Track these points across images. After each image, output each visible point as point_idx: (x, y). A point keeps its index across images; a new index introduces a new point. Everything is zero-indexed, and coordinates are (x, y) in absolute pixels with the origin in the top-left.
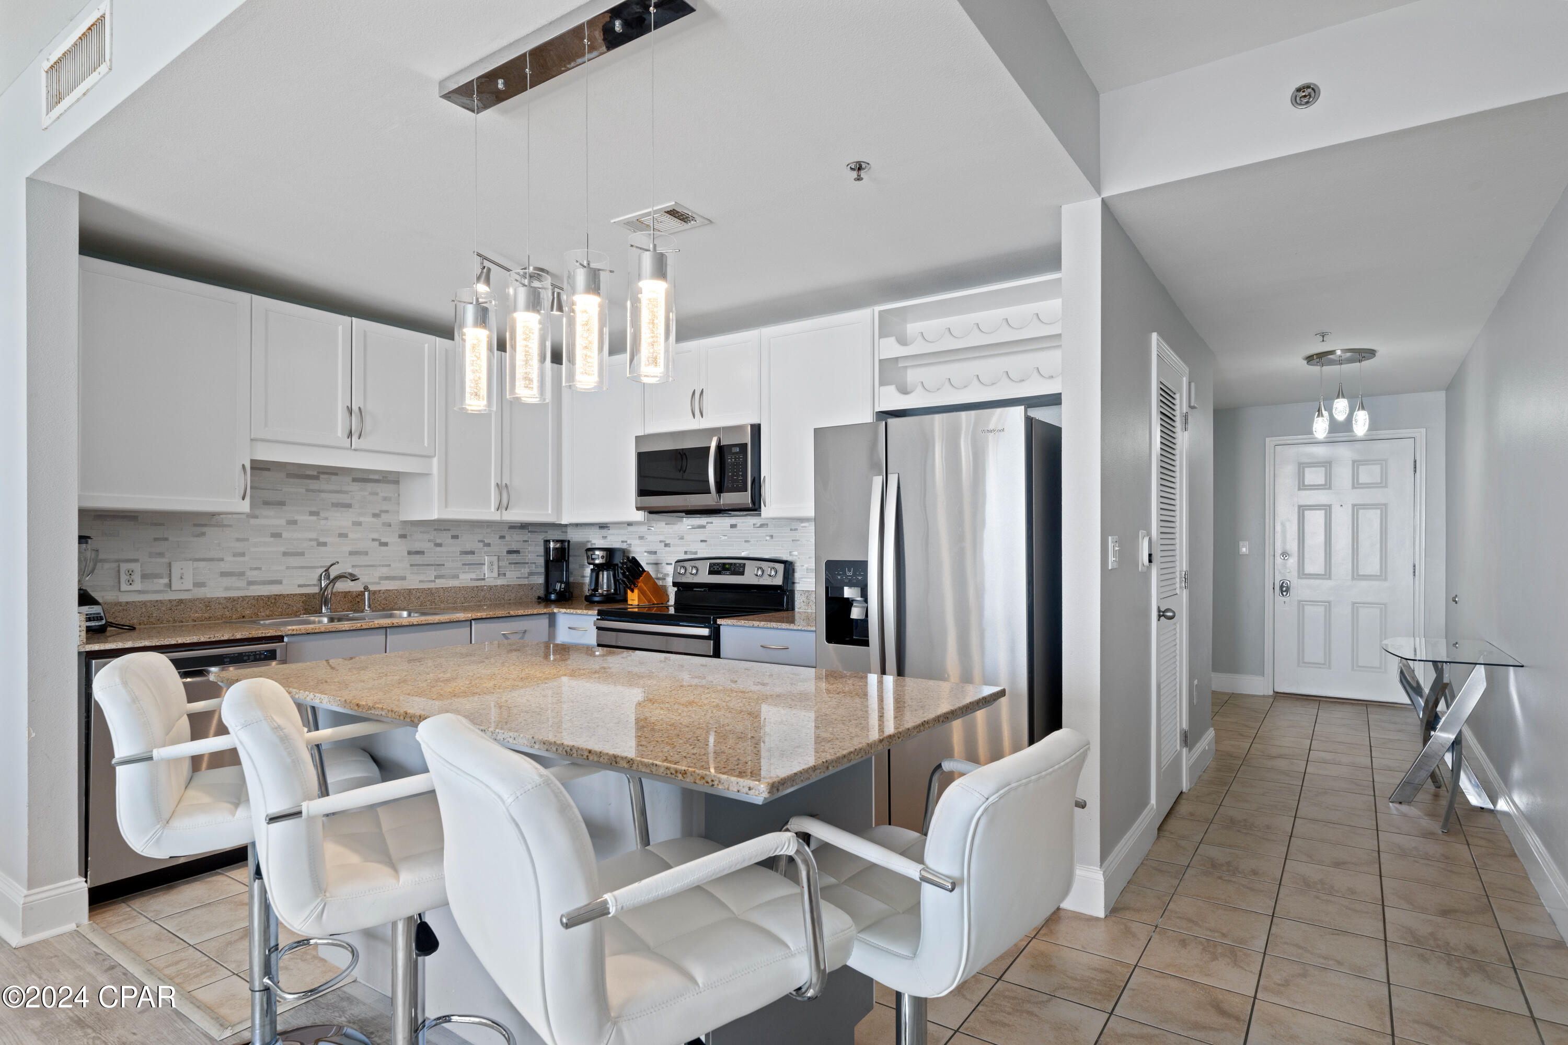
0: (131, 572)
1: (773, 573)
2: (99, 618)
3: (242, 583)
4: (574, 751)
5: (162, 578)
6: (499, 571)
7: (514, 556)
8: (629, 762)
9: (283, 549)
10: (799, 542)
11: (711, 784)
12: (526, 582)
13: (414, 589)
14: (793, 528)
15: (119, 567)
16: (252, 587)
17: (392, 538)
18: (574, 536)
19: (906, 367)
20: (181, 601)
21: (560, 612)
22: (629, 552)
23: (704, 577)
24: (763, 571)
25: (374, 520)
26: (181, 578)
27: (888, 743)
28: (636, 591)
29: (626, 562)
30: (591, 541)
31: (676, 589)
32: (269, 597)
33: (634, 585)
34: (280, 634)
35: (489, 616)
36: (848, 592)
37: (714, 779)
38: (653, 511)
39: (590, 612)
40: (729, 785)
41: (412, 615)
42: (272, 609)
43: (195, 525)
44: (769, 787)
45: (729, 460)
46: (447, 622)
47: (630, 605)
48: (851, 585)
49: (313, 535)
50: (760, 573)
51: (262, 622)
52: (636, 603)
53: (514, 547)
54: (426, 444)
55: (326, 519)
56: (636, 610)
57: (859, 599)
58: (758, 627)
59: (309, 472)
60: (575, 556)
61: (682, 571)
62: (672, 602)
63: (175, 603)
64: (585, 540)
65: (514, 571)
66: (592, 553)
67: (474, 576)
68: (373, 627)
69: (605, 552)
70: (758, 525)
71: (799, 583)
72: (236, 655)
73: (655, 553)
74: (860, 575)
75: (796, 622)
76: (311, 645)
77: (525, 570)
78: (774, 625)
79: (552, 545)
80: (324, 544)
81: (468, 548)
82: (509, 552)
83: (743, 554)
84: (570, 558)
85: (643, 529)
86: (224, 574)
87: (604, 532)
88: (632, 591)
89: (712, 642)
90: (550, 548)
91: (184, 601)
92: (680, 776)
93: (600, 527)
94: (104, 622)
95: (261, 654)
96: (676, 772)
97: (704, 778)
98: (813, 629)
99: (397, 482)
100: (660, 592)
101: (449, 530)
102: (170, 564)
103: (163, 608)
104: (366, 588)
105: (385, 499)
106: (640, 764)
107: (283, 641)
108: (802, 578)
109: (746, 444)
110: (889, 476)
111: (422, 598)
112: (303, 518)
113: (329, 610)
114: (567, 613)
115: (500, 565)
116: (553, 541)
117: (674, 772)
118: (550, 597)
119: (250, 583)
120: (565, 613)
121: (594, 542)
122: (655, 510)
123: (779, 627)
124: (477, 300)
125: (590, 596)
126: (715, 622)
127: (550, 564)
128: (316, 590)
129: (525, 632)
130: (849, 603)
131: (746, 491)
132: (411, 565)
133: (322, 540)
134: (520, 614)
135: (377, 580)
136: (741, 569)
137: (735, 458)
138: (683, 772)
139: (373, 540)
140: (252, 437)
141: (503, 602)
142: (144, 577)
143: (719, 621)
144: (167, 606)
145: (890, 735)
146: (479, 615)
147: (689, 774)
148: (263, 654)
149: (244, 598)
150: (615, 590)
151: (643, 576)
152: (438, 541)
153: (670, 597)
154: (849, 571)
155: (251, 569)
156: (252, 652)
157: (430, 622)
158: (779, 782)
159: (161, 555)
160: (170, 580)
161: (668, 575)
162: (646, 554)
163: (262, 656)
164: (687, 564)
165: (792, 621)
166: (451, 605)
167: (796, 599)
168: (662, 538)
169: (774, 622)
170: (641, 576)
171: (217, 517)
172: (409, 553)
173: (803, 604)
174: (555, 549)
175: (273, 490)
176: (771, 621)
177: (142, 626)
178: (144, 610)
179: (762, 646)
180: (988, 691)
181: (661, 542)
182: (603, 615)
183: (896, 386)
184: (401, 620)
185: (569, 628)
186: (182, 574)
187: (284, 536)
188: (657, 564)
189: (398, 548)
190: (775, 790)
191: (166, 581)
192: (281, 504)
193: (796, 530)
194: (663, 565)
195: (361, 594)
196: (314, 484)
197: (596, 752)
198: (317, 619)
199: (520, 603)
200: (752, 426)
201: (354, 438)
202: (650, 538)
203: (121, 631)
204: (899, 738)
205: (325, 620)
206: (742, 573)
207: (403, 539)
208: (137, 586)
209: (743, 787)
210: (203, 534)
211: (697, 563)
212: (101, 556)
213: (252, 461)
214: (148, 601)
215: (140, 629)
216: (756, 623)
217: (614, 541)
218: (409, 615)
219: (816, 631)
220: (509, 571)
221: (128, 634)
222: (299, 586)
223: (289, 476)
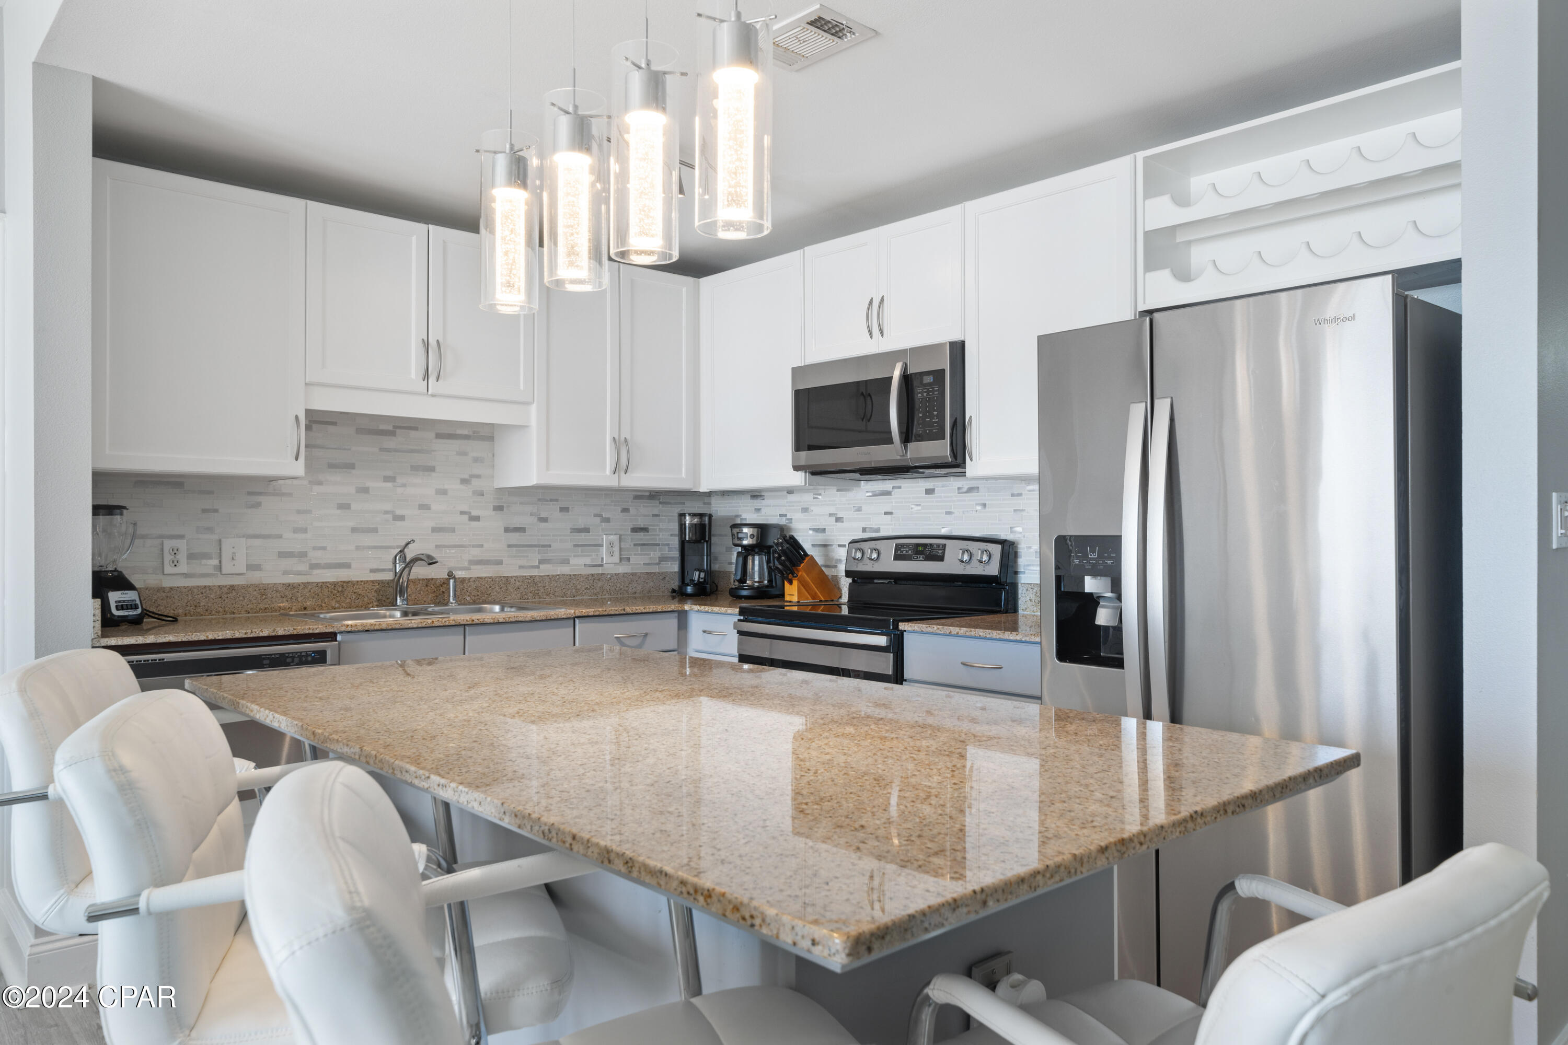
0: (175, 551)
1: (985, 558)
2: (134, 607)
3: (303, 567)
4: (554, 833)
5: (211, 558)
6: (620, 555)
7: (641, 535)
8: (627, 863)
9: (351, 524)
10: (1024, 514)
11: (749, 922)
12: (656, 569)
13: (512, 577)
14: (1016, 492)
15: (162, 544)
16: (316, 572)
17: (486, 512)
18: (720, 509)
19: (1189, 243)
20: (232, 588)
21: (692, 610)
22: (789, 529)
23: (889, 564)
24: (971, 556)
25: (462, 487)
26: (233, 559)
27: (1116, 854)
28: (795, 583)
29: (782, 543)
30: (741, 515)
31: (850, 580)
32: (335, 584)
33: (793, 574)
34: (332, 630)
35: (597, 613)
36: (1091, 585)
37: (754, 913)
38: (816, 472)
39: (730, 610)
40: (779, 929)
41: (506, 609)
42: (338, 599)
43: (249, 493)
44: (849, 944)
45: (920, 394)
46: (542, 620)
47: (787, 602)
48: (1095, 574)
49: (388, 507)
50: (966, 557)
51: (322, 616)
52: (795, 599)
53: (641, 523)
54: (522, 387)
55: (404, 485)
56: (795, 608)
57: (1109, 595)
58: (957, 635)
59: (383, 427)
60: (720, 535)
61: (859, 555)
62: (845, 598)
63: (225, 590)
64: (734, 514)
65: (641, 555)
66: (738, 530)
67: (588, 561)
68: (447, 624)
69: (756, 529)
70: (965, 490)
71: (1024, 573)
72: (277, 656)
73: (823, 530)
74: (1109, 558)
75: (1020, 630)
76: (370, 644)
77: (655, 554)
78: (981, 632)
79: (688, 520)
80: (401, 518)
81: (581, 523)
82: (635, 530)
83: (944, 531)
84: (713, 538)
85: (807, 498)
86: (283, 555)
87: (757, 503)
88: (791, 582)
89: (891, 655)
90: (685, 524)
91: (236, 588)
92: (701, 899)
93: (751, 496)
94: (139, 611)
95: (307, 656)
96: (696, 891)
97: (738, 910)
98: (1038, 639)
99: (491, 439)
100: (828, 584)
101: (557, 500)
102: (220, 540)
103: (212, 596)
104: (450, 575)
105: (476, 460)
106: (642, 869)
107: (336, 640)
108: (1028, 565)
109: (943, 371)
110: (1156, 402)
111: (522, 589)
112: (375, 485)
113: (405, 602)
114: (701, 612)
115: (622, 547)
116: (689, 515)
117: (692, 891)
118: (686, 590)
119: (314, 566)
120: (698, 611)
121: (744, 516)
122: (819, 469)
123: (988, 636)
124: (512, 146)
125: (736, 589)
126: (896, 627)
127: (686, 545)
128: (389, 576)
129: (646, 635)
130: (1092, 601)
131: (944, 438)
132: (509, 546)
133: (399, 512)
134: (639, 611)
135: (466, 564)
136: (940, 552)
137: (928, 392)
138: (706, 892)
139: (462, 513)
140: (307, 381)
141: (626, 595)
142: (191, 557)
143: (902, 626)
144: (216, 592)
145: (1123, 840)
146: (585, 611)
147: (715, 898)
148: (310, 655)
149: (306, 585)
150: (770, 581)
151: (805, 561)
152: (543, 515)
153: (843, 592)
154: (1093, 551)
155: (315, 548)
156: (296, 653)
157: (521, 619)
158: (872, 934)
159: (210, 530)
160: (220, 562)
161: (840, 561)
162: (811, 532)
163: (309, 659)
164: (866, 546)
165: (1014, 628)
166: (559, 599)
167: (1020, 596)
168: (833, 511)
169: (981, 628)
170: (802, 563)
171: (274, 483)
172: (507, 530)
173: (1029, 603)
174: (691, 525)
175: (340, 449)
176: (976, 627)
177: (189, 618)
178: (190, 598)
179: (963, 664)
180: (1328, 755)
181: (831, 515)
182: (747, 614)
183: (1172, 271)
184: (494, 616)
185: (704, 632)
186: (234, 554)
187: (353, 507)
188: (825, 546)
189: (493, 523)
190: (863, 949)
191: (215, 562)
192: (351, 466)
193: (1020, 495)
194: (834, 546)
195: (445, 583)
196: (390, 443)
197: (582, 838)
198: (388, 613)
199: (648, 597)
200: (953, 344)
201: (432, 379)
202: (816, 510)
203: (164, 623)
204: (1141, 844)
205: (398, 614)
206: (941, 559)
207: (499, 512)
208: (183, 568)
209: (803, 937)
210: (258, 505)
211: (879, 545)
212: (140, 531)
213: (309, 412)
214: (194, 587)
215: (185, 621)
216: (955, 630)
217: (769, 514)
218: (502, 610)
219: (1040, 643)
220: (635, 555)
221: (172, 627)
222: (372, 571)
223: (360, 431)
